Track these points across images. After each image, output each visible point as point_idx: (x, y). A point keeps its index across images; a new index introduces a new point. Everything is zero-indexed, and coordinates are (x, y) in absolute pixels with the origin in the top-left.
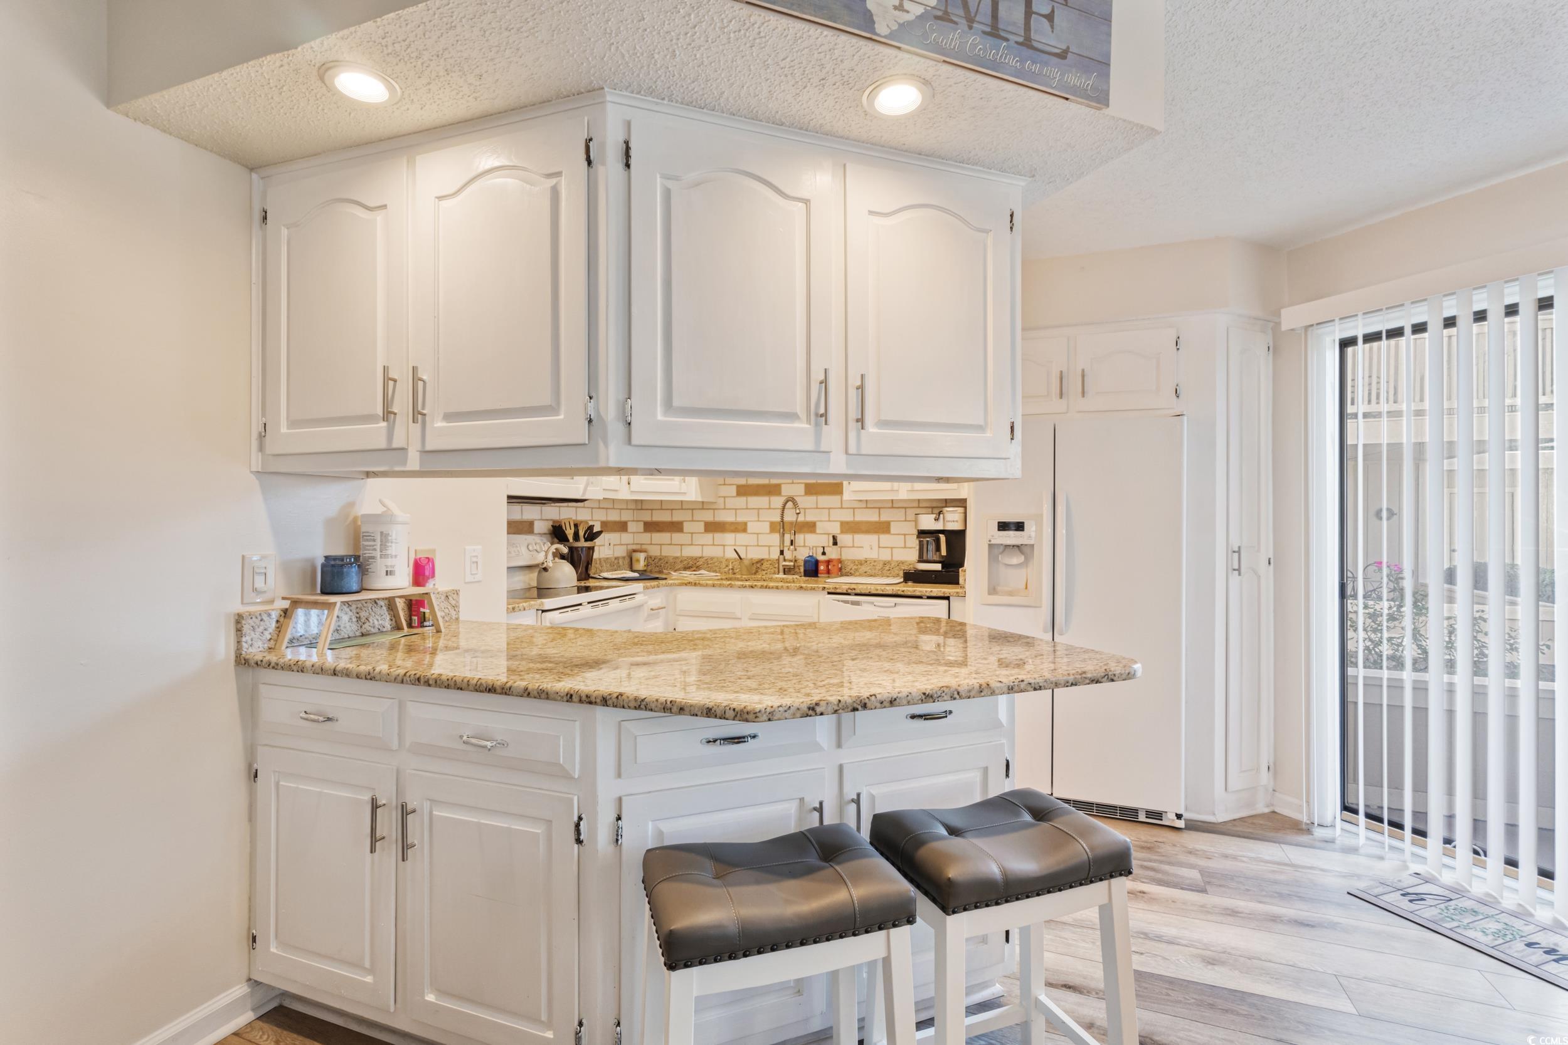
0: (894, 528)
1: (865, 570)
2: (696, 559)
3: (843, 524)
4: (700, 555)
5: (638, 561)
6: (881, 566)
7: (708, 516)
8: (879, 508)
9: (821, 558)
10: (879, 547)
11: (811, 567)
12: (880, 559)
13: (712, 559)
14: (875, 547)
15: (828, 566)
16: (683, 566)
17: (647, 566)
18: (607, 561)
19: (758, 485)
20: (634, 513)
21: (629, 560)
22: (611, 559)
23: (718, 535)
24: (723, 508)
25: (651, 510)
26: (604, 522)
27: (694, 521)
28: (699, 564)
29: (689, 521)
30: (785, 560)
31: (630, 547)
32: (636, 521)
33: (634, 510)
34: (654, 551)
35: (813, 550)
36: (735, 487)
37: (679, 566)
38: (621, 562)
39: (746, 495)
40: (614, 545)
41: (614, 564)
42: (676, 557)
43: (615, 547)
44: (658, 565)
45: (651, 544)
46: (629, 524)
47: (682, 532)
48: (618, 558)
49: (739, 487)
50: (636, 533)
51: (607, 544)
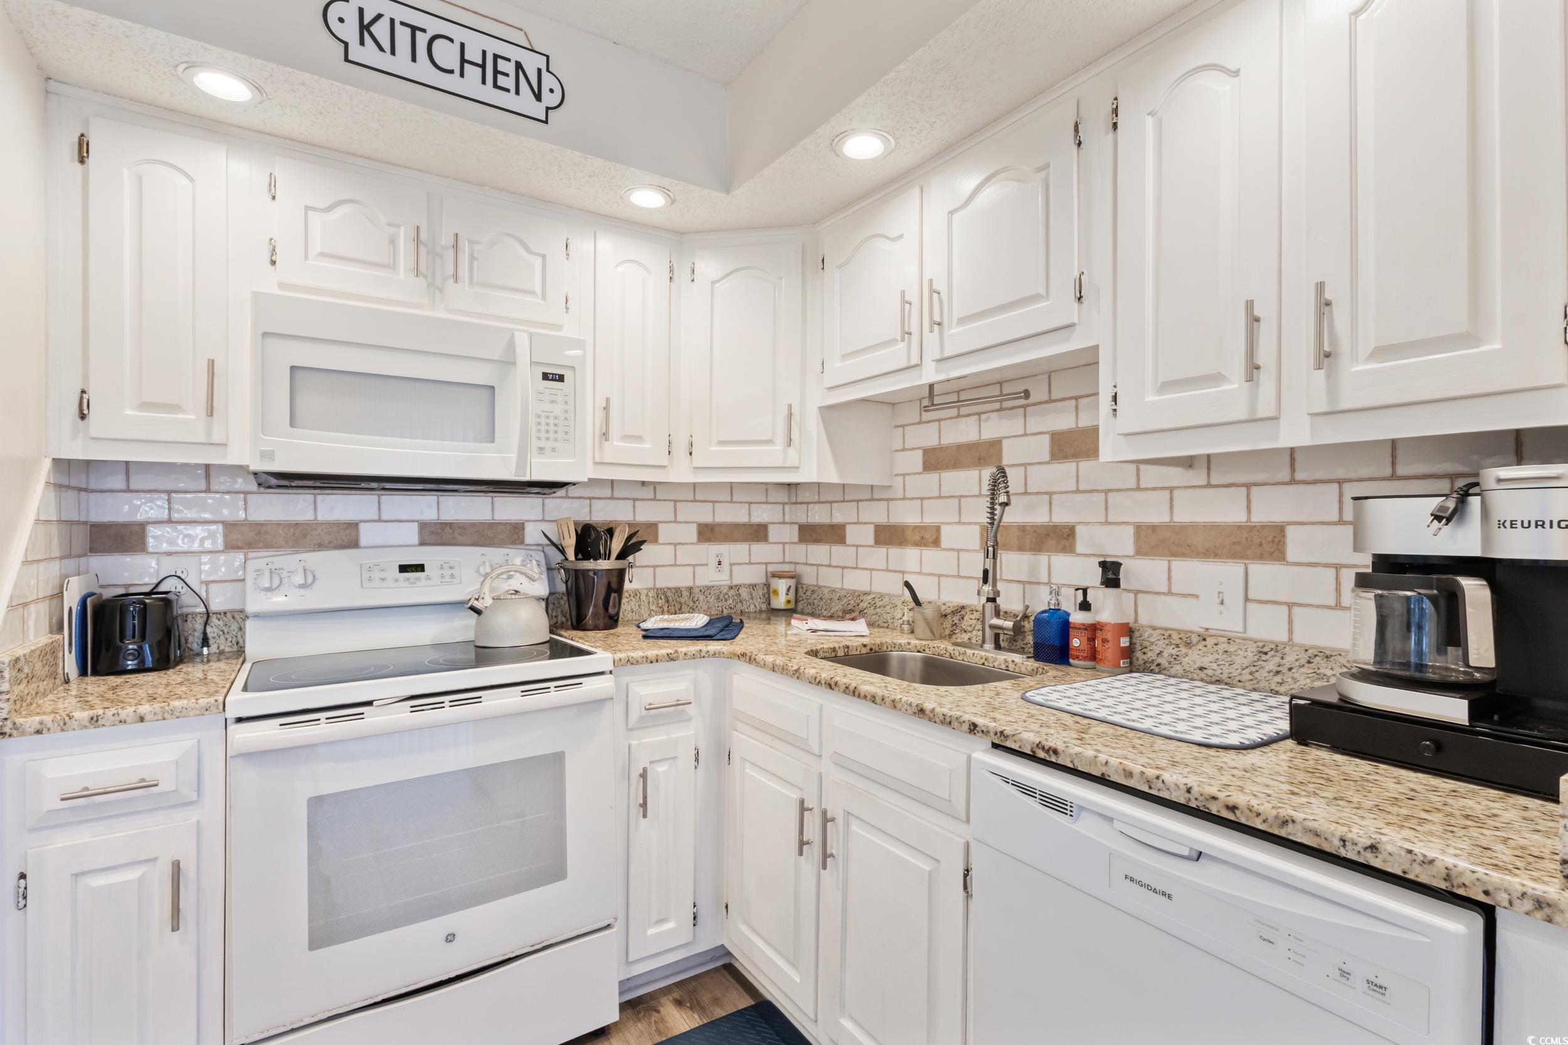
0: (1296, 544)
1: (1205, 661)
2: (859, 595)
3: (1140, 530)
4: (867, 589)
6: (1251, 657)
7: (878, 514)
8: (1248, 486)
9: (1078, 617)
10: (1247, 599)
11: (1052, 635)
12: (1252, 633)
13: (882, 596)
14: (1235, 598)
15: (1092, 640)
16: (841, 607)
17: (797, 601)
18: (708, 592)
19: (959, 447)
20: (784, 510)
21: (766, 590)
22: (719, 587)
23: (894, 551)
24: (902, 497)
25: (808, 503)
26: (707, 525)
27: (861, 523)
28: (863, 605)
29: (854, 523)
30: (997, 613)
31: (771, 568)
32: (788, 523)
33: (784, 504)
34: (809, 579)
35: (1058, 595)
36: (920, 453)
37: (837, 608)
38: (744, 593)
39: (939, 469)
40: (731, 565)
41: (727, 597)
42: (833, 591)
43: (734, 567)
44: (810, 601)
45: (806, 564)
46: (771, 528)
47: (845, 543)
48: (737, 587)
49: (927, 452)
50: (784, 544)
51: (713, 562)
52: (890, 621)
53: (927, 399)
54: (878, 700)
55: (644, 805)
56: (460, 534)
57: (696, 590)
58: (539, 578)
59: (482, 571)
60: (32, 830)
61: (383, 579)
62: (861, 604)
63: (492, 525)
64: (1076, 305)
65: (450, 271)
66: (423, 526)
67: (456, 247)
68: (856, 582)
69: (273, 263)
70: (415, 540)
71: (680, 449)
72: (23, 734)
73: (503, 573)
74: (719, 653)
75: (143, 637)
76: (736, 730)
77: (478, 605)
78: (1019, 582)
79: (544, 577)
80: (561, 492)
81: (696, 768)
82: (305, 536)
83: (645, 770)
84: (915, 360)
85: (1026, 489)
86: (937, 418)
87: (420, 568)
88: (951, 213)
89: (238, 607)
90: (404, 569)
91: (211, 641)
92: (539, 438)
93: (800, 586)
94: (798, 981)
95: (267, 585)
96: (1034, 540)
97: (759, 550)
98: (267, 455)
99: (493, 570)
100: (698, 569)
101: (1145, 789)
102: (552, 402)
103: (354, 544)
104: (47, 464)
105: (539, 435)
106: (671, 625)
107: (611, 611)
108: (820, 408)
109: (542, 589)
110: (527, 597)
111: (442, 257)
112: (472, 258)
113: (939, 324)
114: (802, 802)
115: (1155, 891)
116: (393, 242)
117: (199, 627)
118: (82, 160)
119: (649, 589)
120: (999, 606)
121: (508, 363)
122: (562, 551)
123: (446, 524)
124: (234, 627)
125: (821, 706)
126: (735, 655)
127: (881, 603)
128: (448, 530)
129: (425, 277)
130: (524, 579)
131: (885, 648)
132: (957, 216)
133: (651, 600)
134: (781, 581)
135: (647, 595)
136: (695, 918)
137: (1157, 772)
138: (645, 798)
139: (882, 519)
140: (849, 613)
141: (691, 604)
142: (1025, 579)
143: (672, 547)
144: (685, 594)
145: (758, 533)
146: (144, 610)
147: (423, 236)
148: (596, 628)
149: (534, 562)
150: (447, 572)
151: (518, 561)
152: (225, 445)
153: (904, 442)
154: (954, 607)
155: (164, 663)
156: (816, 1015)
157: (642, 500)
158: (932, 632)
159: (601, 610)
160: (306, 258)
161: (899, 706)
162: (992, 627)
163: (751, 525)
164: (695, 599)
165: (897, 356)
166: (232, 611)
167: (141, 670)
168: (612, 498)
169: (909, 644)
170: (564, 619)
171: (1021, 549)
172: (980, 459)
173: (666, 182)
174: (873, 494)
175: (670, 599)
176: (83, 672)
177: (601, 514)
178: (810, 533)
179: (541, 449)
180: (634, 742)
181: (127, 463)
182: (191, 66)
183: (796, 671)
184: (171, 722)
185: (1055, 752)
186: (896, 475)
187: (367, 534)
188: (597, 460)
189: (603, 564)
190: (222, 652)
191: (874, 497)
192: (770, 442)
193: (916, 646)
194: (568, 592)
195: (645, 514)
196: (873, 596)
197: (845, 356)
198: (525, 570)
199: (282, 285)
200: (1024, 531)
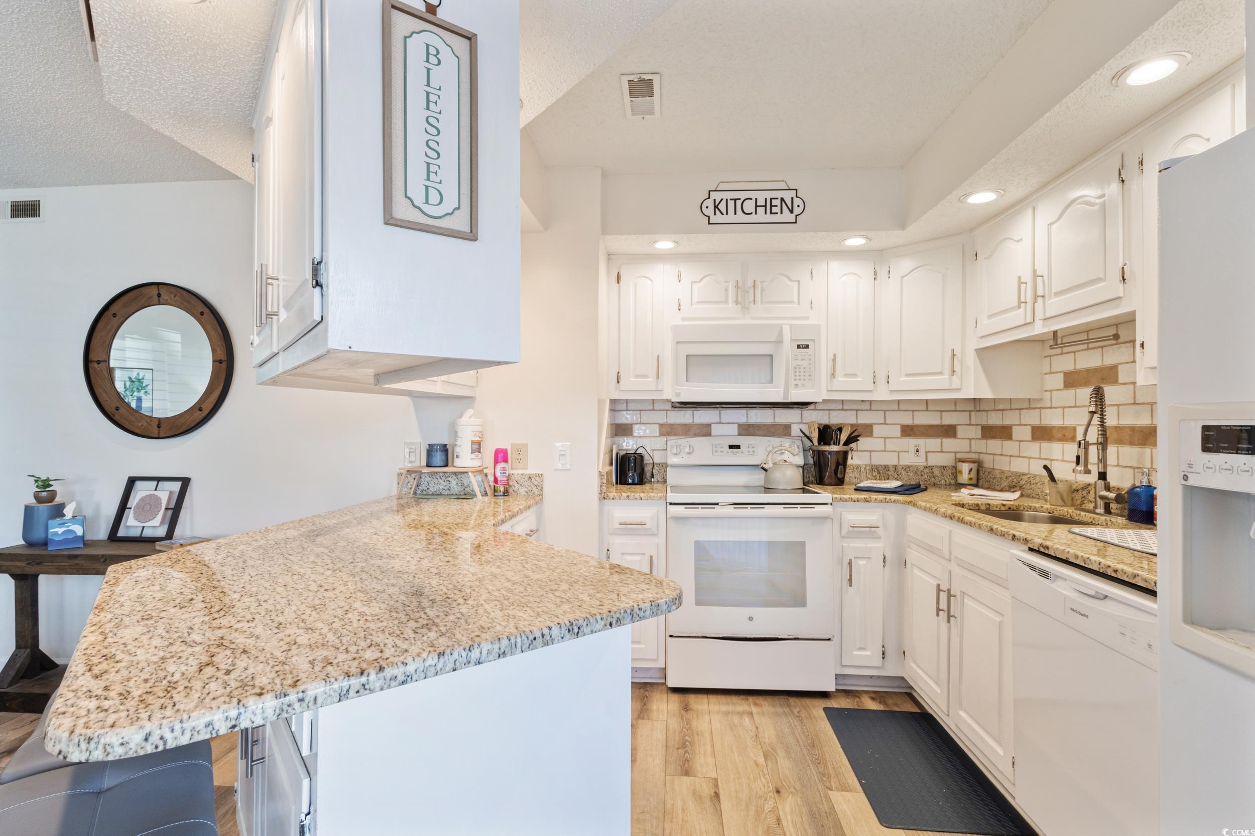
5: (961, 472)
7: (1033, 419)
11: (1142, 504)
13: (1035, 476)
16: (1008, 484)
17: (978, 479)
18: (909, 469)
19: (1088, 371)
20: (970, 416)
21: (954, 471)
22: (917, 467)
23: (1045, 445)
24: (1050, 406)
25: (987, 411)
26: (908, 426)
27: (1023, 425)
28: (1022, 482)
29: (1017, 425)
30: (1108, 488)
31: (959, 456)
32: (973, 425)
33: (970, 411)
34: (988, 462)
35: (1149, 476)
36: (1062, 375)
37: (1005, 484)
38: (937, 472)
39: (1075, 386)
40: (927, 452)
41: (923, 473)
42: (1002, 472)
43: (929, 454)
44: (987, 479)
45: (986, 453)
46: (959, 429)
47: (1012, 439)
48: (931, 467)
49: (1067, 375)
50: (970, 439)
51: (913, 450)
52: (1040, 494)
53: (1052, 341)
54: (973, 525)
55: (850, 580)
56: (758, 430)
57: (899, 468)
58: (798, 454)
59: (768, 449)
60: (611, 534)
61: (722, 452)
62: (1021, 482)
63: (774, 426)
64: (1121, 285)
65: (752, 298)
66: (740, 426)
67: (754, 286)
68: (1018, 466)
69: (679, 310)
70: (736, 432)
71: (881, 380)
72: (609, 499)
73: (778, 451)
74: (898, 501)
75: (635, 471)
76: (910, 548)
77: (766, 466)
78: (1130, 467)
79: (801, 454)
80: (812, 407)
81: (884, 567)
82: (689, 430)
83: (851, 560)
84: (1029, 319)
85: (1135, 401)
86: (1073, 350)
87: (738, 447)
88: (1051, 224)
89: (664, 462)
90: (731, 447)
91: (655, 476)
92: (795, 380)
93: (980, 469)
94: (939, 692)
95: (675, 452)
96: (1141, 437)
97: (950, 444)
98: (678, 395)
99: (773, 448)
100: (901, 454)
101: (1083, 564)
102: (803, 360)
103: (709, 434)
104: (608, 401)
105: (796, 378)
106: (875, 485)
107: (839, 476)
108: (976, 350)
109: (800, 460)
110: (791, 464)
111: (748, 292)
112: (762, 290)
113: (1043, 297)
114: (938, 586)
115: (1082, 615)
116: (726, 290)
117: (650, 469)
118: (618, 283)
119: (866, 465)
120: (1109, 483)
121: (779, 342)
122: (811, 441)
123: (751, 425)
124: (663, 470)
125: (950, 531)
126: (906, 502)
127: (1034, 481)
128: (751, 428)
129: (741, 304)
130: (791, 455)
131: (1022, 509)
132: (1054, 227)
133: (868, 471)
134: (964, 464)
135: (865, 469)
136: (883, 654)
137: (1088, 556)
138: (851, 576)
139: (1036, 422)
140: (1011, 488)
141: (896, 476)
142: (1134, 465)
143: (883, 439)
144: (892, 469)
145: (949, 431)
146: (635, 459)
147: (740, 285)
148: (830, 485)
149: (796, 446)
150: (751, 450)
151: (787, 445)
152: (662, 391)
153: (1051, 368)
154: (1083, 484)
155: (641, 482)
156: (949, 712)
157: (862, 410)
158: (1063, 500)
159: (833, 475)
160: (692, 305)
161: (982, 527)
162: (1102, 497)
163: (942, 426)
164: (899, 473)
165: (1019, 317)
166: (662, 464)
167: (633, 484)
168: (843, 410)
169: (1042, 507)
170: (813, 479)
171: (1132, 443)
172: (1103, 379)
173: (864, 233)
174: (1030, 405)
175: (881, 472)
176: (617, 483)
177: (835, 419)
178: (989, 432)
179: (796, 385)
180: (845, 545)
181: (627, 400)
182: (655, 242)
183: (936, 510)
184: (649, 501)
185: (1048, 548)
186: (1046, 391)
187: (715, 430)
188: (829, 389)
189: (834, 448)
190: (658, 481)
191: (1031, 406)
192: (941, 373)
193: (1047, 509)
194: (815, 464)
195: (864, 419)
196: (1029, 476)
197: (990, 317)
198: (790, 450)
199: (683, 319)
200: (1134, 431)
